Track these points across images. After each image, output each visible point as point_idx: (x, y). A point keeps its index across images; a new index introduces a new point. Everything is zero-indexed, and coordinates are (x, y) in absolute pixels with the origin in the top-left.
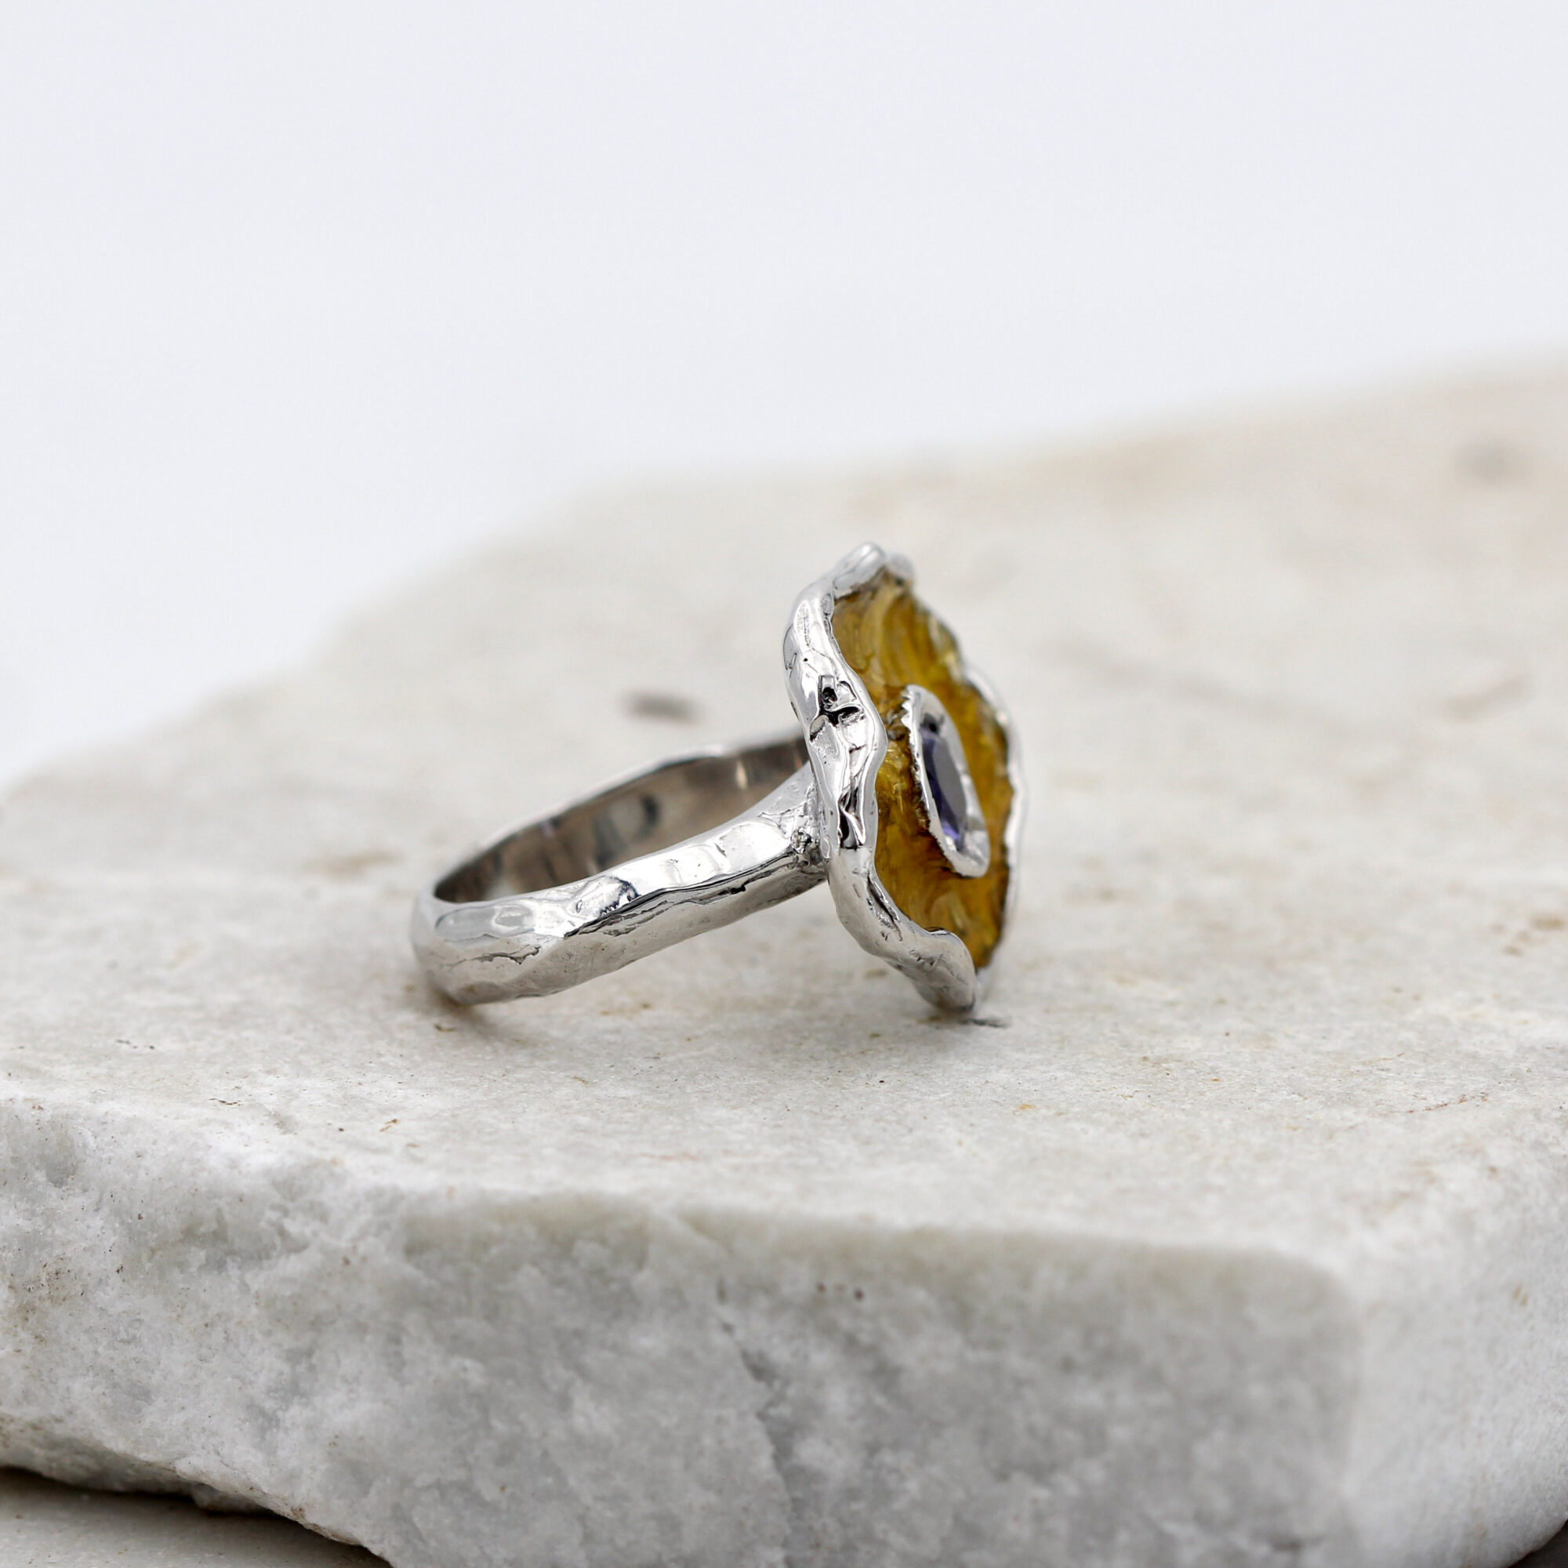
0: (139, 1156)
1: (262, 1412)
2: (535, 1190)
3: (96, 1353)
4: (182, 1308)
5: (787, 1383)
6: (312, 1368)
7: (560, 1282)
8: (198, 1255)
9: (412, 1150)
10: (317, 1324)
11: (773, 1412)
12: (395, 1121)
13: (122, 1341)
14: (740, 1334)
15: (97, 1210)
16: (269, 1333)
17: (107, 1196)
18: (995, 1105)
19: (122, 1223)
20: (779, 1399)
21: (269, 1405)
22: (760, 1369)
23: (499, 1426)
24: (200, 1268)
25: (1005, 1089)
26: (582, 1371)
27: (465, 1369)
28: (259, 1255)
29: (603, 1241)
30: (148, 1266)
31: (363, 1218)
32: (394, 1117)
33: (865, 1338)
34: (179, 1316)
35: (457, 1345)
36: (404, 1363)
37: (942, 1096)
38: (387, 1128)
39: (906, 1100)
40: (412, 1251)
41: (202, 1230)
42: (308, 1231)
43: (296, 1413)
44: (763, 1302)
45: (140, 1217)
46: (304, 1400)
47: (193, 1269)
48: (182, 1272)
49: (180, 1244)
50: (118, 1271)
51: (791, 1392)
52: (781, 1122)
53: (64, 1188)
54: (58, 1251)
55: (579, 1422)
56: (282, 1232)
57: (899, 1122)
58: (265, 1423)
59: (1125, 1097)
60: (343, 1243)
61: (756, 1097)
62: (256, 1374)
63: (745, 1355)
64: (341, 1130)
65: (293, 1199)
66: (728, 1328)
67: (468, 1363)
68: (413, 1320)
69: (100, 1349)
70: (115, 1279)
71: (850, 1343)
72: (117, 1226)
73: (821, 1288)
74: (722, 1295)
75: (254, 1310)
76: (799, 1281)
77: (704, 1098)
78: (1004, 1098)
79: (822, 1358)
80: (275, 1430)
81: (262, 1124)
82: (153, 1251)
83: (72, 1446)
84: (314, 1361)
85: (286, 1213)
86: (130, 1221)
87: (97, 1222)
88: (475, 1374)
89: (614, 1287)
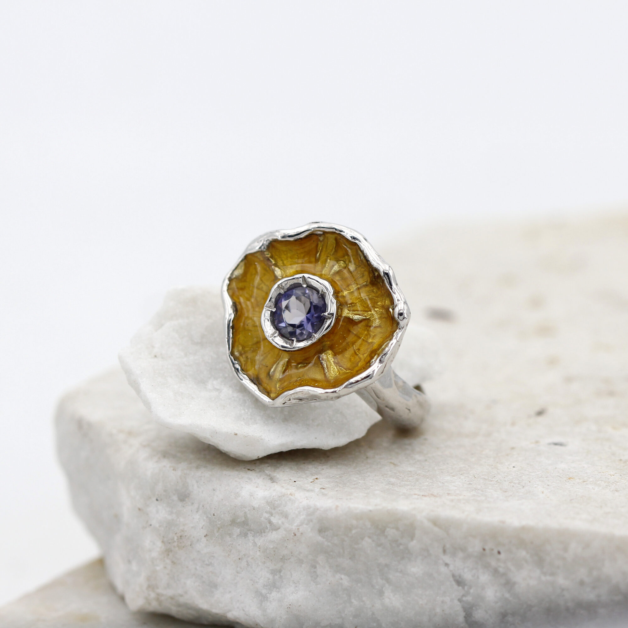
0: (214, 490)
1: (261, 594)
2: (370, 508)
3: (196, 569)
4: (230, 552)
5: (470, 587)
6: (281, 577)
7: (380, 545)
8: (237, 531)
9: (323, 490)
10: (283, 559)
11: (464, 599)
12: (317, 479)
13: (207, 565)
14: (451, 567)
15: (197, 512)
16: (264, 563)
17: (201, 506)
18: (559, 477)
19: (207, 517)
20: (467, 594)
21: (264, 591)
22: (460, 582)
23: (355, 602)
24: (238, 536)
25: (563, 471)
26: (388, 580)
27: (341, 579)
28: (261, 531)
29: (397, 529)
30: (217, 534)
31: (302, 517)
32: (317, 477)
33: (501, 570)
34: (229, 555)
35: (338, 569)
36: (317, 576)
37: (538, 473)
38: (313, 481)
39: (523, 475)
40: (322, 530)
41: (239, 520)
42: (280, 522)
43: (274, 595)
44: (461, 555)
45: (214, 515)
46: (277, 590)
47: (235, 536)
48: (230, 537)
49: (229, 526)
50: (205, 536)
51: (472, 591)
52: (471, 483)
53: (184, 502)
54: (181, 528)
55: (387, 601)
56: (270, 522)
57: (519, 484)
58: (262, 598)
59: (611, 475)
60: (294, 527)
61: (462, 472)
62: (259, 579)
63: (453, 576)
64: (295, 482)
65: (274, 509)
66: (447, 565)
67: (343, 576)
68: (321, 559)
69: (198, 568)
70: (204, 539)
71: (496, 572)
72: (205, 518)
73: (484, 550)
74: (444, 551)
75: (258, 553)
76: (475, 546)
77: (442, 472)
78: (562, 475)
79: (484, 577)
80: (266, 602)
81: (264, 479)
82: (219, 529)
83: (186, 606)
84: (282, 574)
85: (272, 514)
86: (210, 516)
87: (197, 517)
88: (345, 581)
89: (401, 547)
